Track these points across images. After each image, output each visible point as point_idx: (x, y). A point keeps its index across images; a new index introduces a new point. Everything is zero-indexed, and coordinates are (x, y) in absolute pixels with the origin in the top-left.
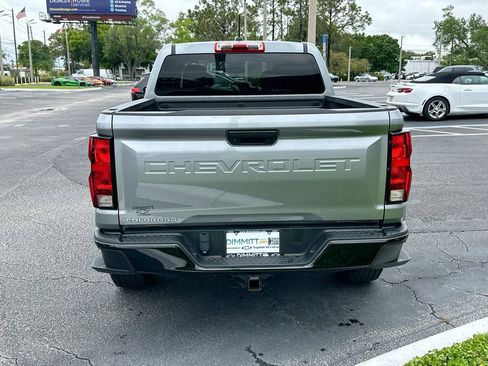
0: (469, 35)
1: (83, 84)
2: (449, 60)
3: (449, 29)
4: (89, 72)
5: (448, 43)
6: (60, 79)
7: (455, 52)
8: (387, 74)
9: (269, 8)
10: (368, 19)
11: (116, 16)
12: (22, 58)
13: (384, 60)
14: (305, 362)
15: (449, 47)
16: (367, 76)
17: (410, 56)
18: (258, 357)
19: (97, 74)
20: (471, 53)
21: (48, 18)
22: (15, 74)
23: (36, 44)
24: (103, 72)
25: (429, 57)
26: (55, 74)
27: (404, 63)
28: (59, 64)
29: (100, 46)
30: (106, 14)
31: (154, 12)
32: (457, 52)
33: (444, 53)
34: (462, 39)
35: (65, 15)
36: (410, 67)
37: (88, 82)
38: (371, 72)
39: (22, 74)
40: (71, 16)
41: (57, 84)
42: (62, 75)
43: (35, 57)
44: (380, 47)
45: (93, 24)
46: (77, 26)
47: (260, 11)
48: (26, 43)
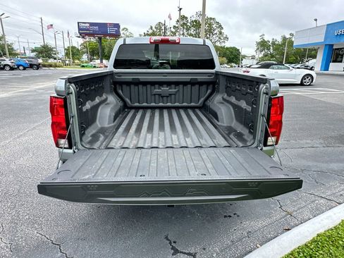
0: (271, 48)
1: (95, 67)
2: (262, 59)
3: (263, 45)
4: (99, 61)
5: (261, 51)
6: (85, 64)
7: (265, 55)
8: (235, 65)
9: (181, 33)
10: (227, 38)
11: (111, 35)
12: (67, 54)
13: (233, 58)
14: (204, 249)
15: (263, 53)
16: (226, 65)
17: (244, 57)
18: (173, 244)
19: (102, 62)
20: (272, 56)
21: (79, 35)
22: (64, 61)
23: (73, 47)
24: (104, 61)
25: (253, 58)
26: (82, 62)
27: (242, 60)
28: (85, 57)
29: (103, 49)
30: (106, 34)
31: (128, 34)
32: (266, 56)
33: (261, 56)
34: (269, 50)
35: (87, 34)
36: (245, 62)
37: (97, 66)
38: (227, 63)
39: (67, 62)
40: (89, 35)
41: (83, 66)
42: (86, 62)
43: (73, 54)
44: (232, 52)
45: (100, 39)
46: (93, 40)
47: (177, 34)
48: (69, 47)
